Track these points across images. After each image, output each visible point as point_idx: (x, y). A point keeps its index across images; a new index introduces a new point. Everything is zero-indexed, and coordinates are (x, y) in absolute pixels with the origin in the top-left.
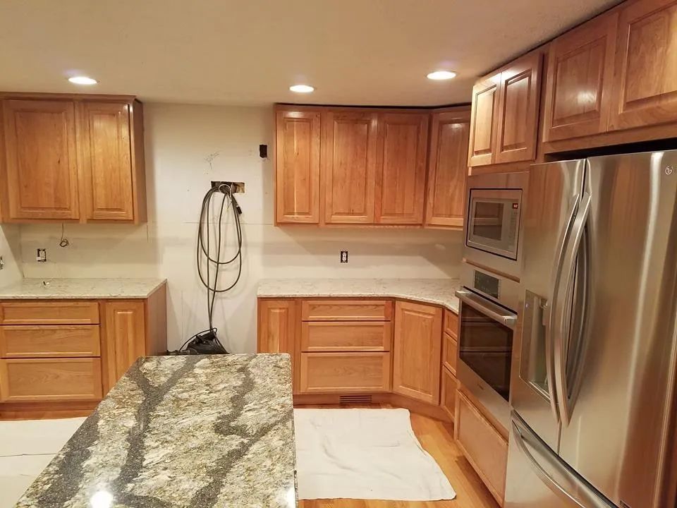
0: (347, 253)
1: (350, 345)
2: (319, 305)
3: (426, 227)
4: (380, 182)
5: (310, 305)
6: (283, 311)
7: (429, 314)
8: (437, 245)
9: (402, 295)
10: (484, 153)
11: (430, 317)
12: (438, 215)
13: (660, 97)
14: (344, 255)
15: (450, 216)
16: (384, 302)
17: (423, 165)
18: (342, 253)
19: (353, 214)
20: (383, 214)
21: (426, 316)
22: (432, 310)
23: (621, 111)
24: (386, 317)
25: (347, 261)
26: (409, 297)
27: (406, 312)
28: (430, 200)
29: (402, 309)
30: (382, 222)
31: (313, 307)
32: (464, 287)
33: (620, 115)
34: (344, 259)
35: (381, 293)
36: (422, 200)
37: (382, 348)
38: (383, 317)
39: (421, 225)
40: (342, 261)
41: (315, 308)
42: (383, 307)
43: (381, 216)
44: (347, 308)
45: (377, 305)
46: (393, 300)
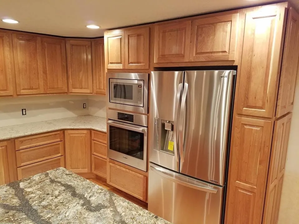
0: (25, 109)
1: (44, 157)
2: (25, 140)
3: (69, 94)
4: (45, 72)
5: (20, 141)
6: (3, 148)
7: (83, 134)
8: (70, 101)
9: (68, 127)
10: (117, 64)
11: (84, 135)
12: (75, 88)
13: (212, 53)
14: (24, 111)
15: (81, 88)
16: (59, 132)
17: (65, 64)
18: (22, 110)
19: (32, 89)
20: (48, 88)
21: (82, 135)
22: (85, 132)
23: (194, 55)
24: (61, 139)
25: (26, 114)
26: (72, 127)
27: (71, 135)
28: (70, 81)
29: (69, 134)
30: (48, 92)
31: (22, 142)
32: (109, 119)
33: (194, 57)
34: (24, 113)
35: (57, 128)
36: (66, 81)
37: (60, 155)
38: (59, 140)
39: (66, 93)
40: (23, 114)
41: (23, 142)
42: (58, 135)
43: (48, 89)
44: (40, 139)
45: (56, 134)
46: (63, 130)
